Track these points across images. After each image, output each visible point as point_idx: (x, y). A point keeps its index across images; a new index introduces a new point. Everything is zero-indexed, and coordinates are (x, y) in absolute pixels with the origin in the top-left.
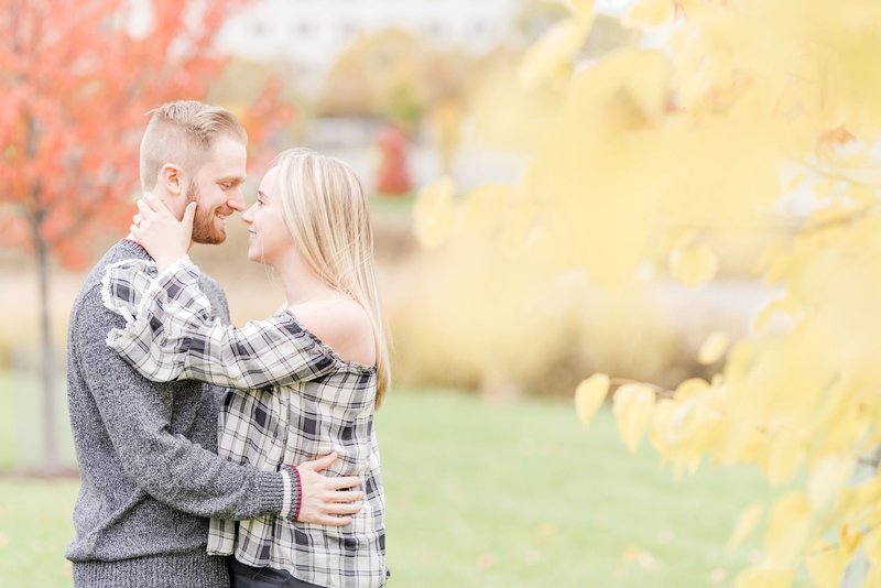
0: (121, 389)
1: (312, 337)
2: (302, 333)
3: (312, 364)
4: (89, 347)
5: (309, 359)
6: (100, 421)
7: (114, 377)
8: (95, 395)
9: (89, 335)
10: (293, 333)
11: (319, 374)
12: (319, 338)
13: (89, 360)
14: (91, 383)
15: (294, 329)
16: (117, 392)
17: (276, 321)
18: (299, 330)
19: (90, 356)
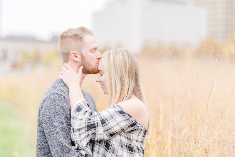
0: (57, 134)
1: (129, 115)
2: (125, 114)
3: (129, 125)
4: (45, 118)
5: (128, 123)
6: (48, 146)
7: (54, 129)
8: (47, 136)
9: (45, 113)
10: (121, 114)
11: (132, 129)
12: (131, 115)
13: (45, 122)
14: (46, 131)
15: (122, 113)
16: (55, 135)
17: (115, 109)
18: (124, 113)
19: (45, 121)
